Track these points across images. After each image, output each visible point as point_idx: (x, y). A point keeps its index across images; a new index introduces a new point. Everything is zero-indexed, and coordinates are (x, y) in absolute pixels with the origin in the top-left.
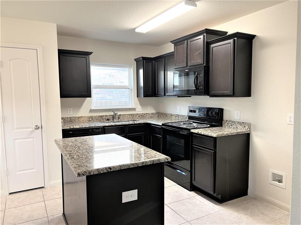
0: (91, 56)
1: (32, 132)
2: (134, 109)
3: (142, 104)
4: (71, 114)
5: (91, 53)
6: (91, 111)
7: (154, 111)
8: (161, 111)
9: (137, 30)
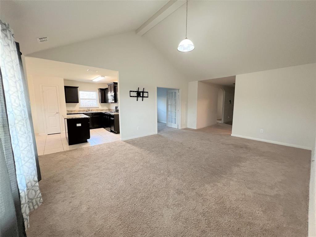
0: (78, 88)
1: (55, 114)
2: (98, 108)
3: (101, 106)
4: (69, 109)
5: (78, 87)
6: (80, 108)
7: (107, 109)
8: (110, 108)
9: (93, 81)
